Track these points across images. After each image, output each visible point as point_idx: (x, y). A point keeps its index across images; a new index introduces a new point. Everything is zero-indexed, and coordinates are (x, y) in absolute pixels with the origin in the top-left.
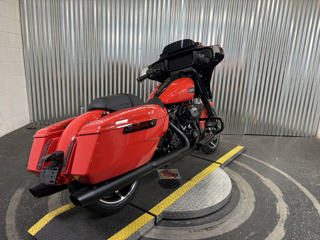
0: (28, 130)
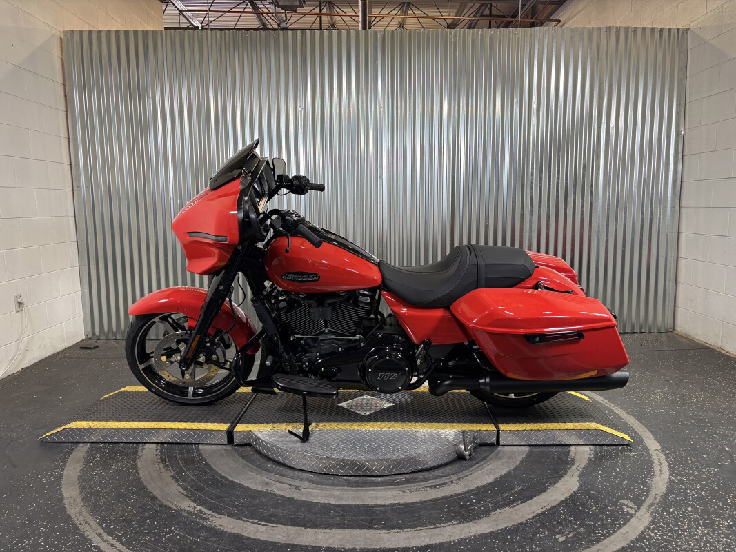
0: (83, 350)
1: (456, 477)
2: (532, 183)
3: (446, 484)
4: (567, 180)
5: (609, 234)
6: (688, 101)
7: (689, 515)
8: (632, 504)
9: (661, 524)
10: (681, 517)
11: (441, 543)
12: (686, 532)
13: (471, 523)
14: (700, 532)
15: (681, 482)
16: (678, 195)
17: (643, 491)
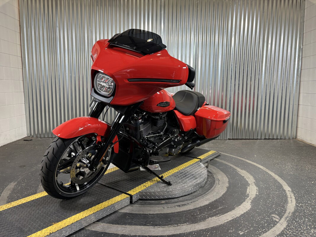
1: (190, 201)
2: (232, 69)
3: (185, 205)
4: (248, 68)
5: (267, 93)
6: (304, 32)
7: (307, 223)
8: (277, 217)
9: (292, 227)
10: (302, 224)
11: (180, 234)
12: (305, 231)
13: (196, 224)
14: (312, 231)
15: (302, 206)
16: (299, 75)
17: (283, 210)
